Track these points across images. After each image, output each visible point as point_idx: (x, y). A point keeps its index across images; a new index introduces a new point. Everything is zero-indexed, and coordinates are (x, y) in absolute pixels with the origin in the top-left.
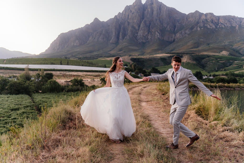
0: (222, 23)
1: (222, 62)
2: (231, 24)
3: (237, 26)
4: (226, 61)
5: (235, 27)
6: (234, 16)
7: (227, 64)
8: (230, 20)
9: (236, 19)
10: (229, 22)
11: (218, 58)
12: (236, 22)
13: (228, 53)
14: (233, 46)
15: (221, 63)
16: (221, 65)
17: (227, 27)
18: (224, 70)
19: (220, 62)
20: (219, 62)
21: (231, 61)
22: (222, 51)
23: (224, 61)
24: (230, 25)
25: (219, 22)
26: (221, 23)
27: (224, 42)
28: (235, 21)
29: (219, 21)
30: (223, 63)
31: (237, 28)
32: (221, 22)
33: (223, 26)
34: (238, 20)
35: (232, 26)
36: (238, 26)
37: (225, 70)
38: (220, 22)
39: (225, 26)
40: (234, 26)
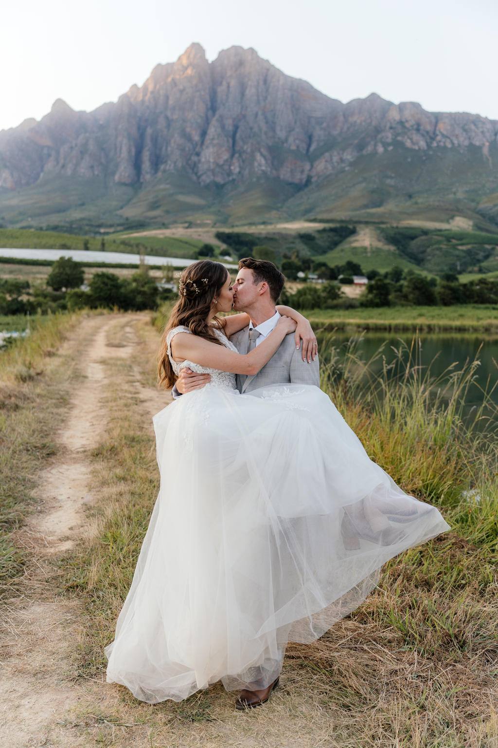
0: (445, 133)
1: (464, 248)
2: (469, 138)
3: (484, 145)
4: (475, 245)
5: (480, 148)
6: (478, 117)
7: (477, 254)
8: (466, 127)
9: (484, 123)
10: (464, 133)
11: (453, 238)
12: (483, 132)
13: (471, 223)
14: (478, 203)
15: (462, 251)
16: (464, 257)
17: (459, 145)
18: (476, 269)
19: (460, 248)
20: (458, 250)
21: (488, 247)
22: (452, 217)
23: (469, 247)
24: (466, 143)
25: (438, 132)
26: (443, 135)
27: (454, 190)
28: (481, 130)
29: (437, 128)
30: (469, 252)
31: (485, 151)
32: (442, 130)
33: (449, 146)
34: (489, 126)
35: (471, 145)
36: (487, 144)
37: (481, 271)
38: (441, 132)
39: (453, 144)
40: (477, 143)
